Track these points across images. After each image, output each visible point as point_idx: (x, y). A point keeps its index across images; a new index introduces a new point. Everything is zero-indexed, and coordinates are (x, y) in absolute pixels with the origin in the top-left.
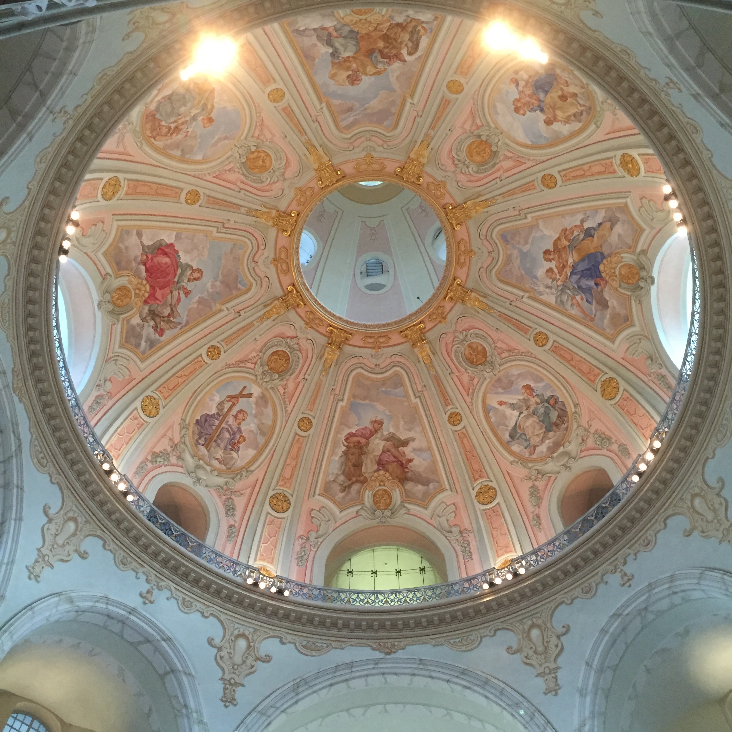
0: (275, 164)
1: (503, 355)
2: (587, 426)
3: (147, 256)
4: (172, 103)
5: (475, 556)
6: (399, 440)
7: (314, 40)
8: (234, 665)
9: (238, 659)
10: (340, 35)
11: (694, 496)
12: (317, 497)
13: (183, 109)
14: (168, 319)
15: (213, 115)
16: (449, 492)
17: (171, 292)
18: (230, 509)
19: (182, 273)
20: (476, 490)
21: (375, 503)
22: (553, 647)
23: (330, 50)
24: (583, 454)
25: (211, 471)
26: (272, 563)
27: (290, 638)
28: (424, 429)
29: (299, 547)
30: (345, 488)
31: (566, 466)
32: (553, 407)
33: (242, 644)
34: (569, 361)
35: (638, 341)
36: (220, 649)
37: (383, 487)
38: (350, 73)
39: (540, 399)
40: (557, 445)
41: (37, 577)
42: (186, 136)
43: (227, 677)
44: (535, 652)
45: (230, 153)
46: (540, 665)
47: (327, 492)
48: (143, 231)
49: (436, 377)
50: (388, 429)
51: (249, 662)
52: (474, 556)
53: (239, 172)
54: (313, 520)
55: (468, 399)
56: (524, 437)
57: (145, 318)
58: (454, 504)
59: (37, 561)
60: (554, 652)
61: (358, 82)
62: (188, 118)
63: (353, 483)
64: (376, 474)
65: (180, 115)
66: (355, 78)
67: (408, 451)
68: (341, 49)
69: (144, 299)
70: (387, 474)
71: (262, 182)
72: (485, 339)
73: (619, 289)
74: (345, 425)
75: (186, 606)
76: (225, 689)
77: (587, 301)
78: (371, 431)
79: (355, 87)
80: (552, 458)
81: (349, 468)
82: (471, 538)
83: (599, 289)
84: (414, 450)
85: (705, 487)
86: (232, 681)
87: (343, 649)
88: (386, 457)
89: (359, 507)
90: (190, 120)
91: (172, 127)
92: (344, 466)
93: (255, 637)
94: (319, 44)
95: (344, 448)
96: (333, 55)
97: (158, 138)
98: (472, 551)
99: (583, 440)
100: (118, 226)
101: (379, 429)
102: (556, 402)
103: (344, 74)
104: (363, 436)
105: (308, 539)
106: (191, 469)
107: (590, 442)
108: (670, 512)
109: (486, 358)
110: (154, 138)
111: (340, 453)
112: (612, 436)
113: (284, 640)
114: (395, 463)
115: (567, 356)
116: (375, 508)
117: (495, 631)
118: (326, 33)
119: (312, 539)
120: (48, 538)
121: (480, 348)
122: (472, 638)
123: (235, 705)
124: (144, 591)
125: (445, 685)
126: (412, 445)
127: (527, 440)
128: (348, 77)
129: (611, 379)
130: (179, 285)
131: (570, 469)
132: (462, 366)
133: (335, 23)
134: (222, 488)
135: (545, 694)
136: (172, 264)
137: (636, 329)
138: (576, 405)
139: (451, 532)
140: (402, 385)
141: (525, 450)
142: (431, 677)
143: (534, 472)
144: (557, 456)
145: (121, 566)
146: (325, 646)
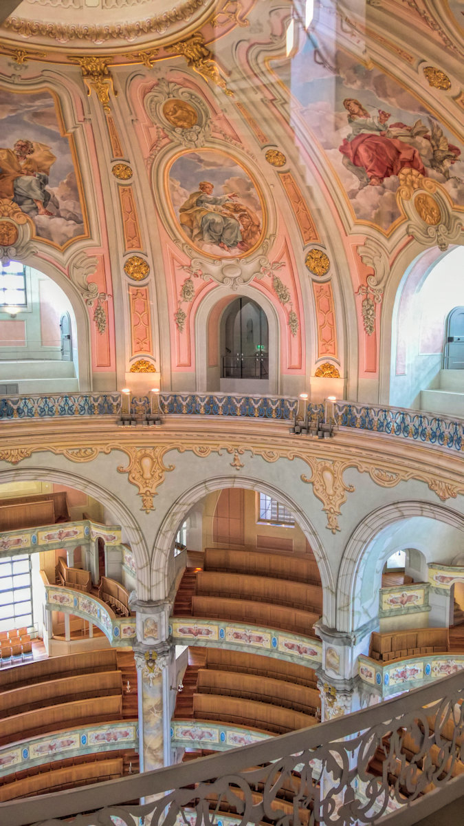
0: (163, 100)
3: (371, 179)
4: (221, 235)
7: (62, 204)
10: (33, 203)
13: (218, 220)
14: (434, 139)
15: (197, 189)
17: (396, 137)
19: (365, 126)
23: (47, 187)
38: (28, 156)
42: (234, 196)
45: (206, 145)
48: (347, 190)
53: (211, 123)
57: (444, 174)
61: (20, 143)
62: (220, 207)
65: (224, 218)
66: (24, 149)
68: (34, 185)
69: (421, 176)
71: (191, 95)
79: (25, 138)
90: (219, 204)
91: (238, 215)
94: (59, 198)
96: (45, 182)
97: (257, 223)
100: (356, 224)
103: (37, 156)
110: (258, 226)
118: (47, 209)
128: (33, 152)
130: (381, 128)
133: (36, 217)
136: (362, 142)
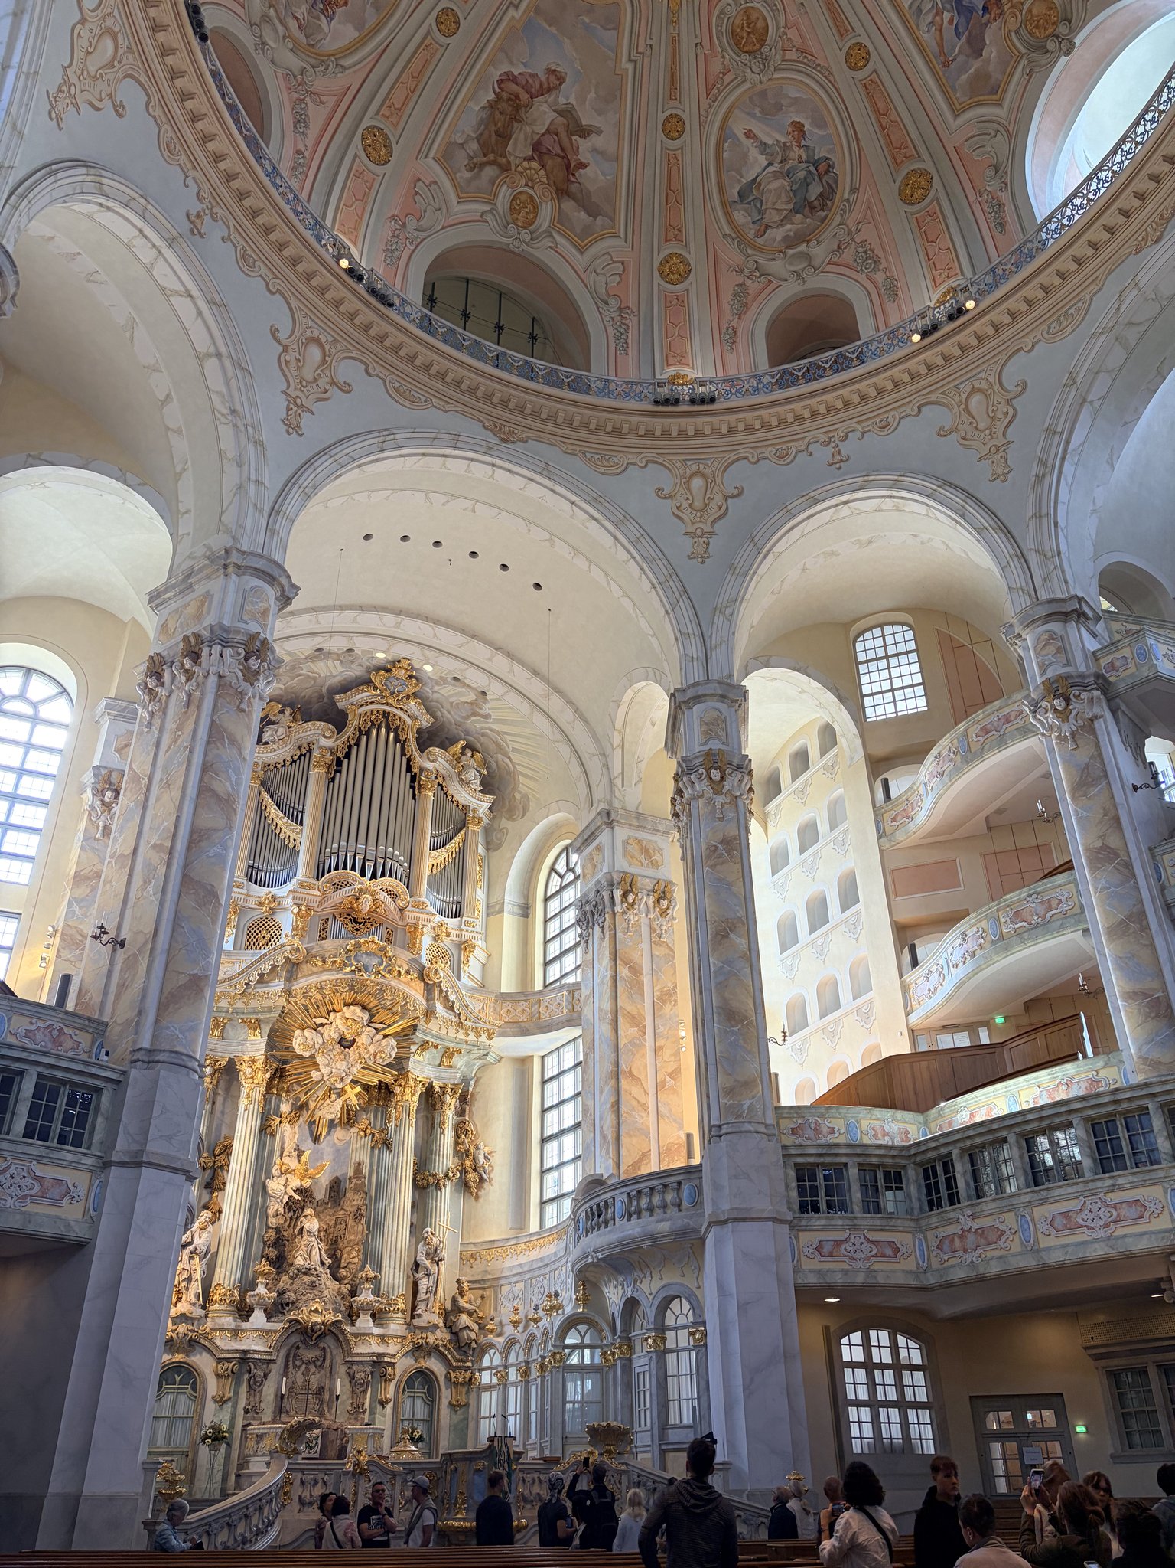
1: (789, 55)
2: (853, 229)
5: (633, 351)
6: (578, 123)
8: (302, 379)
9: (308, 373)
11: (974, 391)
12: (430, 160)
16: (619, 242)
18: (300, 121)
20: (662, 256)
21: (512, 211)
22: (716, 509)
24: (830, 268)
25: (284, 38)
26: (354, 243)
27: (378, 369)
28: (619, 124)
29: (391, 234)
30: (475, 167)
31: (798, 275)
32: (819, 175)
33: (315, 352)
34: (879, 114)
35: (993, 133)
36: (285, 349)
37: (531, 191)
39: (808, 156)
40: (801, 238)
41: (59, 118)
43: (290, 391)
44: (690, 505)
46: (693, 523)
47: (445, 159)
49: (674, 40)
50: (568, 95)
51: (323, 382)
52: (630, 350)
54: (417, 198)
55: (705, 102)
56: (758, 205)
58: (623, 263)
59: (60, 90)
60: (713, 512)
63: (489, 163)
64: (525, 164)
67: (584, 145)
70: (542, 172)
72: (775, 11)
73: (1013, 34)
74: (507, 54)
75: (246, 261)
76: (289, 409)
77: (956, 29)
78: (541, 86)
80: (785, 254)
81: (490, 136)
82: (632, 322)
83: (984, 20)
84: (595, 150)
85: (996, 387)
86: (299, 401)
87: (446, 412)
88: (548, 142)
89: (487, 208)
92: (483, 127)
93: (333, 351)
95: (492, 96)
98: (629, 341)
99: (839, 247)
101: (555, 88)
102: (827, 172)
104: (527, 88)
105: (404, 225)
106: (256, 19)
107: (848, 255)
108: (934, 398)
109: (762, 46)
111: (484, 103)
112: (883, 260)
113: (371, 371)
114: (559, 159)
115: (881, 105)
116: (510, 220)
117: (647, 462)
119: (410, 227)
120: (79, 55)
121: (760, 24)
122: (615, 459)
123: (301, 435)
124: (194, 213)
125: (566, 505)
126: (596, 140)
127: (762, 212)
129: (924, 174)
131: (804, 282)
132: (719, 41)
134: (295, 77)
135: (690, 558)
137: (1000, 113)
138: (853, 190)
139: (607, 303)
140: (617, 28)
141: (752, 226)
142: (554, 491)
143: (751, 265)
144: (793, 255)
145: (166, 153)
146: (423, 399)
